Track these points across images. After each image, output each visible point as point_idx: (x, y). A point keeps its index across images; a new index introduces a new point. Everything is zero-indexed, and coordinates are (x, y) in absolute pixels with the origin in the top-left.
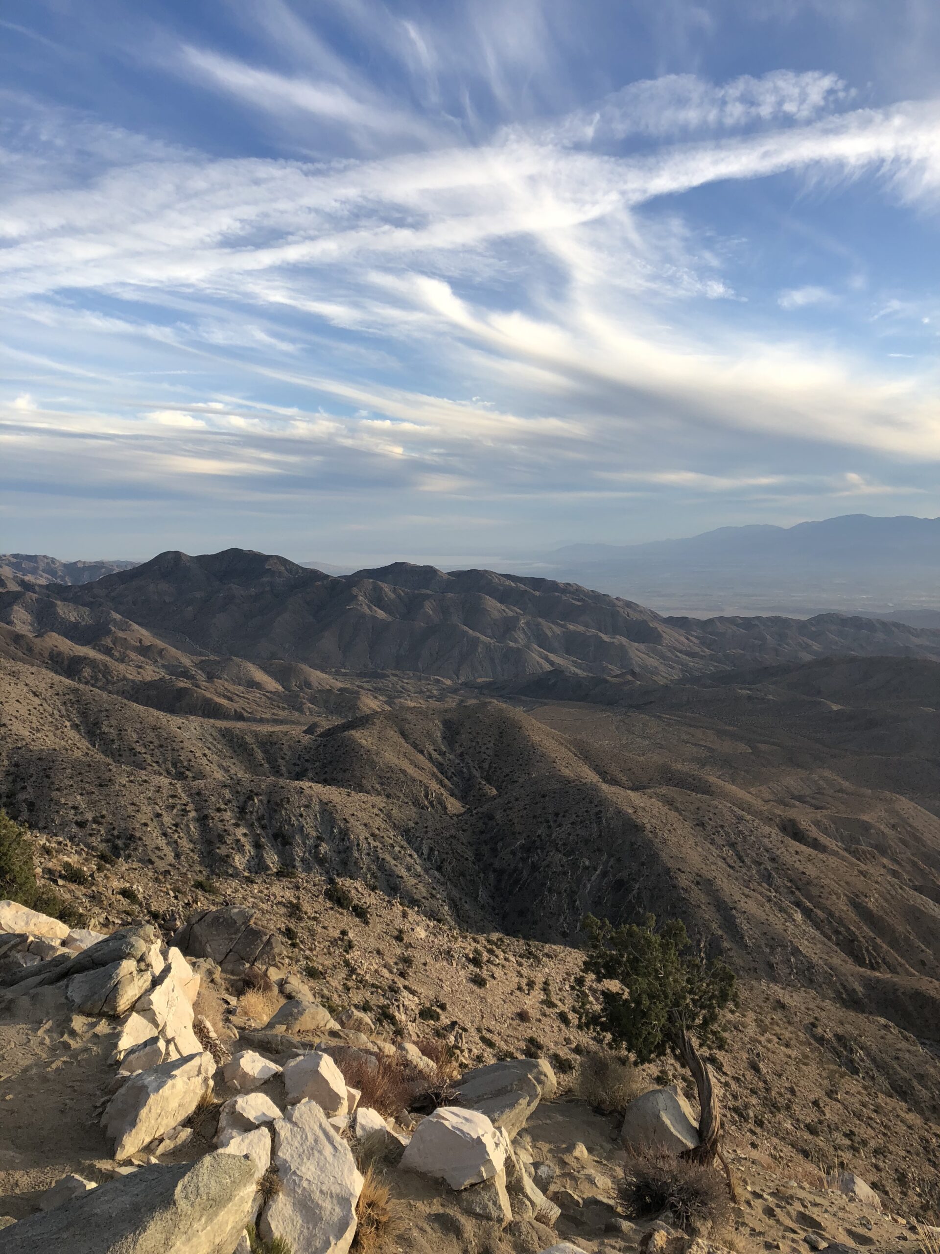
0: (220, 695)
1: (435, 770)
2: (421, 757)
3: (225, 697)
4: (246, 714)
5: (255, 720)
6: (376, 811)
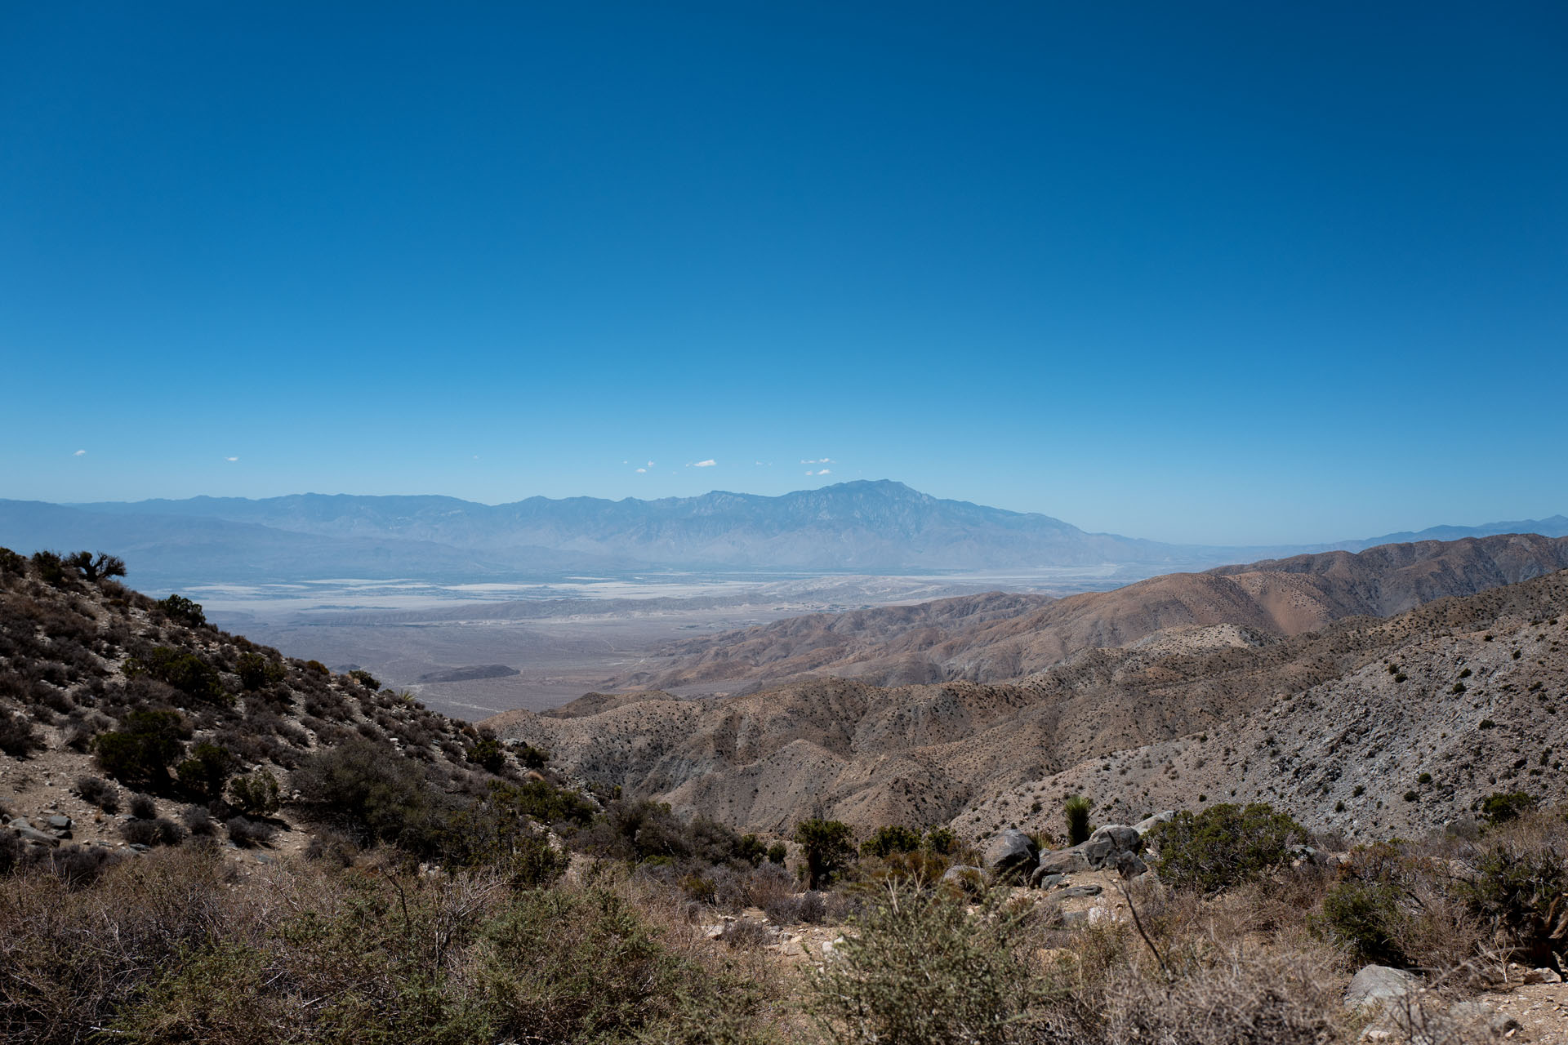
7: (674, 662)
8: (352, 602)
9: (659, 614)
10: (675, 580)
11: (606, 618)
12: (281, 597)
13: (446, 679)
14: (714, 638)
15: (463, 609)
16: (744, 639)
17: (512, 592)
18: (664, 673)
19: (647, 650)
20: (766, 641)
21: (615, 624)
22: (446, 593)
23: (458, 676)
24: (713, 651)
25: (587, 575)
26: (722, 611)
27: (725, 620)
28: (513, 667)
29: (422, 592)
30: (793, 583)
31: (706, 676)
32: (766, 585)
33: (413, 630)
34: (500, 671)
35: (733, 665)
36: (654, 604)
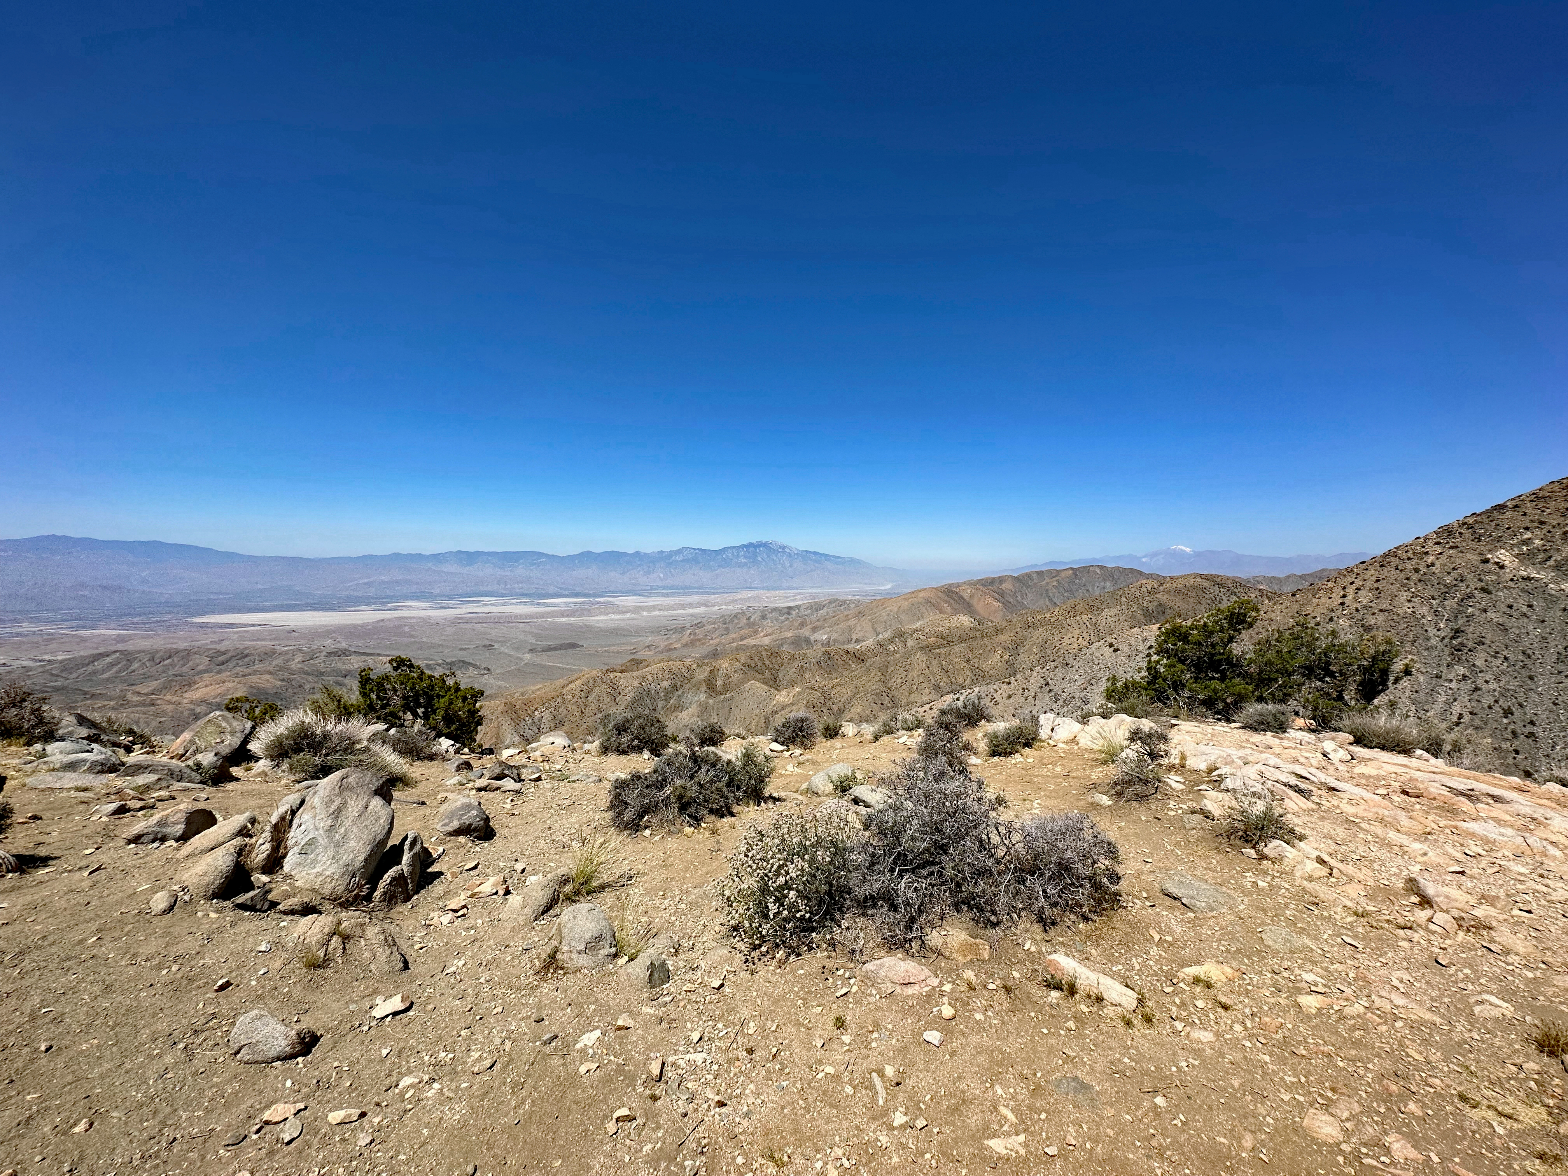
7: (667, 639)
8: (486, 609)
9: (657, 613)
10: (664, 595)
11: (628, 615)
12: (445, 608)
13: (543, 651)
14: (688, 625)
15: (549, 613)
16: (704, 626)
17: (576, 603)
18: (663, 645)
19: (652, 632)
20: (716, 626)
21: (633, 619)
22: (538, 604)
23: (550, 649)
24: (689, 632)
25: (616, 592)
26: (691, 611)
27: (692, 616)
28: (580, 644)
29: (525, 603)
30: (726, 595)
31: (685, 646)
32: (713, 596)
33: (521, 625)
34: (574, 646)
35: (699, 640)
36: (654, 608)
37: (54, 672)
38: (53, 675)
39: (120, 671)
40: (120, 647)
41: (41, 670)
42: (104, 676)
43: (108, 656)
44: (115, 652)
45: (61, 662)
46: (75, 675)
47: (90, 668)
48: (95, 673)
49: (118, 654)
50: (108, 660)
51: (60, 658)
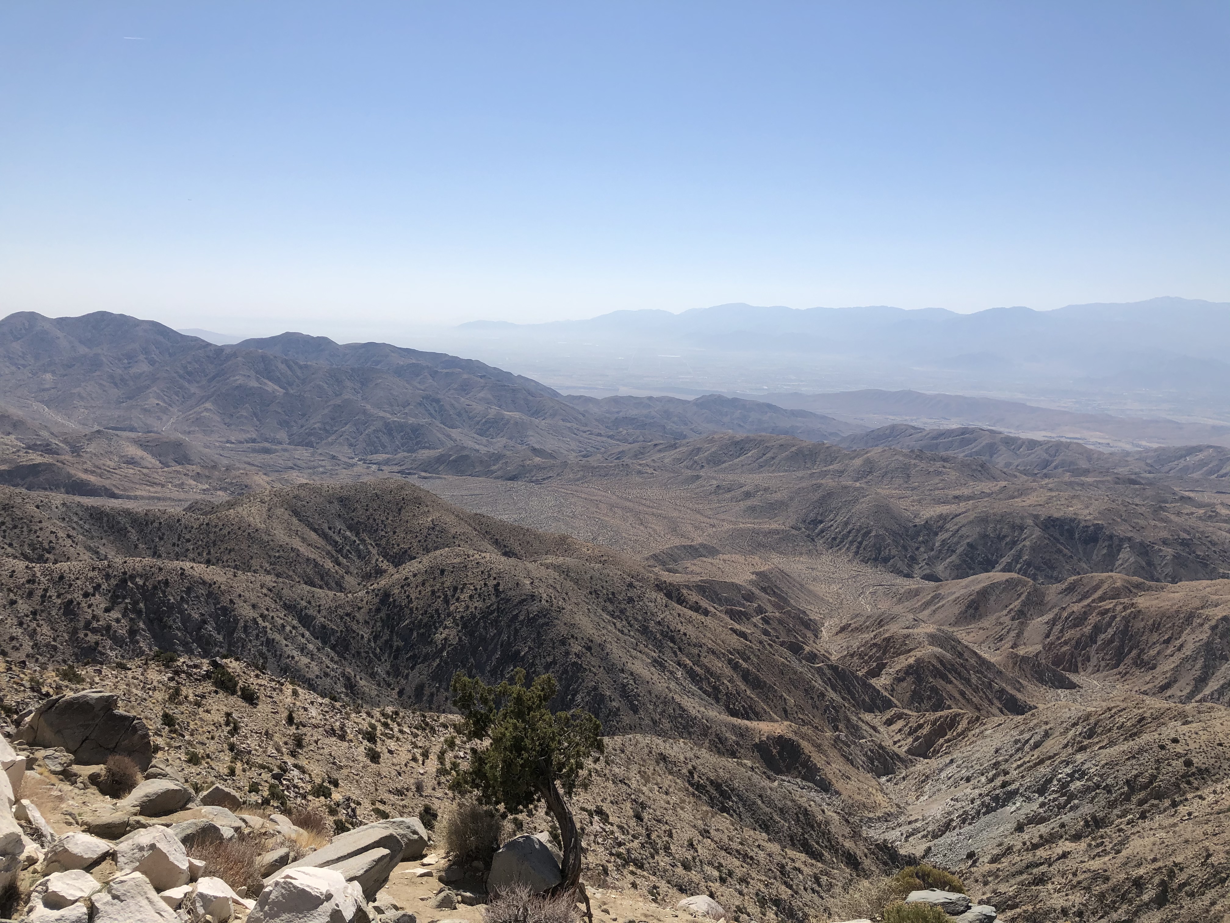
0: (86, 471)
1: (329, 548)
2: (313, 535)
3: (93, 472)
4: (116, 491)
5: (129, 498)
6: (265, 591)
37: (1149, 461)
38: (1147, 464)
39: (1211, 472)
40: (1215, 441)
41: (1137, 456)
42: (1196, 475)
43: (1200, 451)
44: (1211, 447)
45: (1156, 450)
46: (1166, 468)
47: (1182, 463)
48: (1186, 469)
49: (1211, 450)
50: (1201, 456)
51: (1155, 446)
